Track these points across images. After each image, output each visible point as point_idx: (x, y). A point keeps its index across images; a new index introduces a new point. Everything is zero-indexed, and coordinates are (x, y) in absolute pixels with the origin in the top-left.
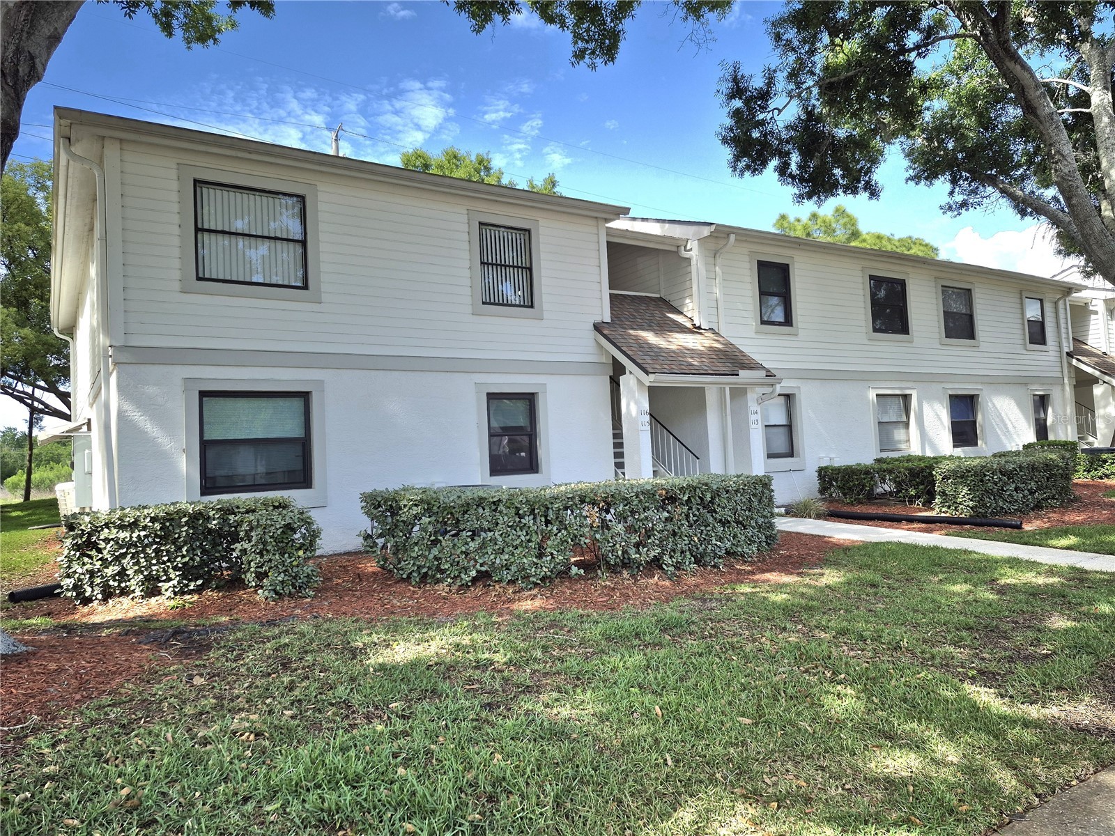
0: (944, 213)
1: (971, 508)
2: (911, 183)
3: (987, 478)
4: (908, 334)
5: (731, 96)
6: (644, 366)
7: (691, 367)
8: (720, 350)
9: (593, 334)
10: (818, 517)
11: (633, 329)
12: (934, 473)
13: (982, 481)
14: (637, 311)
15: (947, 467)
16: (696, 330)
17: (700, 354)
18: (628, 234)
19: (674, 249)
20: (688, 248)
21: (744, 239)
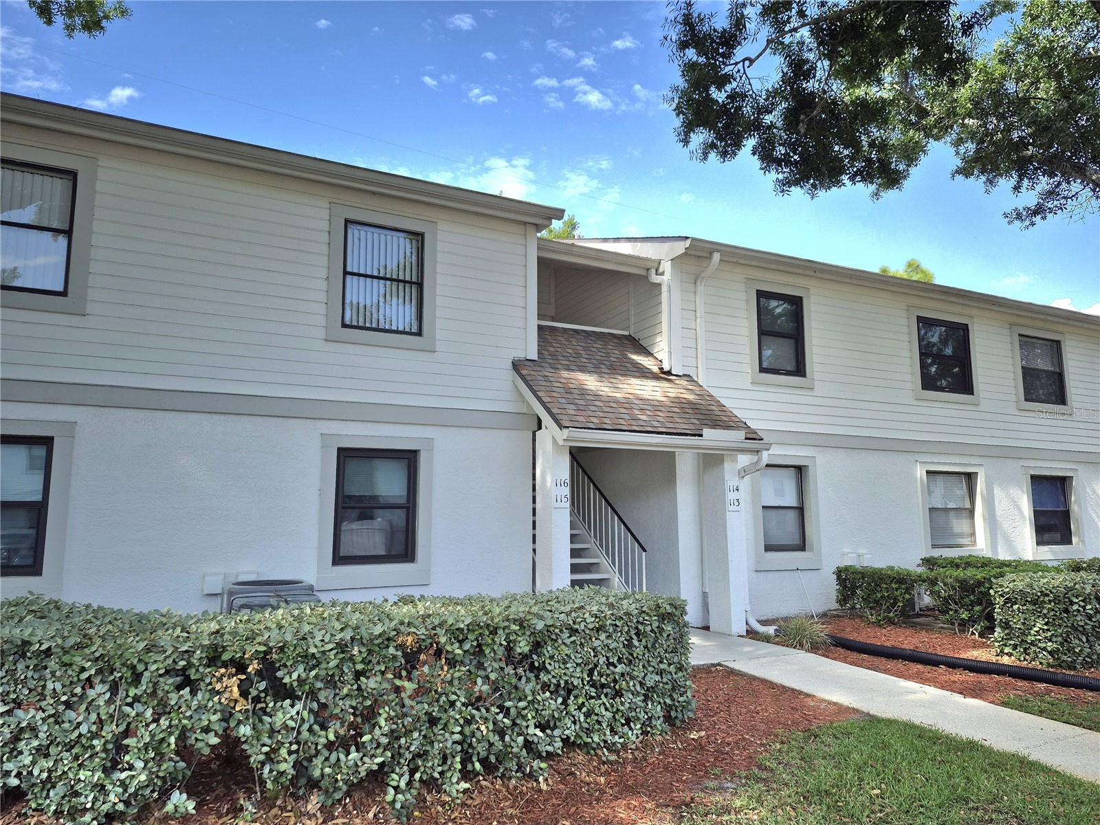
0: (1009, 223)
1: (1050, 653)
2: (959, 178)
3: (1075, 607)
4: (972, 394)
5: (683, 46)
6: (559, 417)
7: (633, 422)
8: (690, 402)
9: (511, 374)
10: (815, 648)
11: (569, 369)
12: (992, 592)
13: (1066, 611)
14: (585, 349)
15: (1011, 585)
16: (664, 375)
17: (656, 406)
18: (574, 249)
19: (642, 272)
20: (661, 270)
21: (735, 260)
